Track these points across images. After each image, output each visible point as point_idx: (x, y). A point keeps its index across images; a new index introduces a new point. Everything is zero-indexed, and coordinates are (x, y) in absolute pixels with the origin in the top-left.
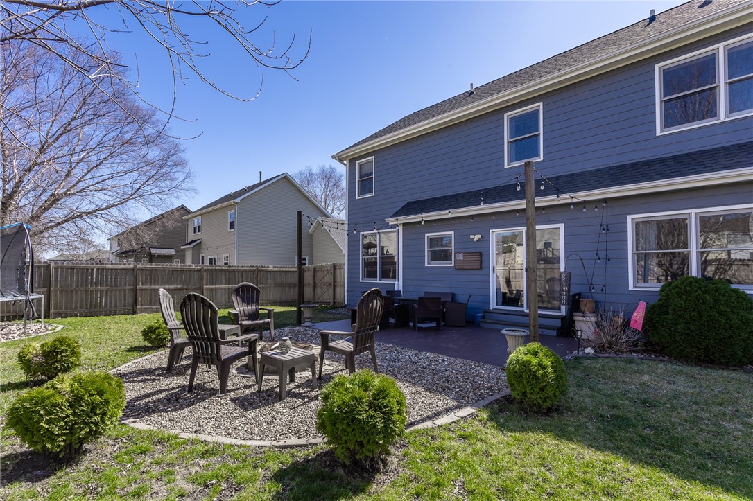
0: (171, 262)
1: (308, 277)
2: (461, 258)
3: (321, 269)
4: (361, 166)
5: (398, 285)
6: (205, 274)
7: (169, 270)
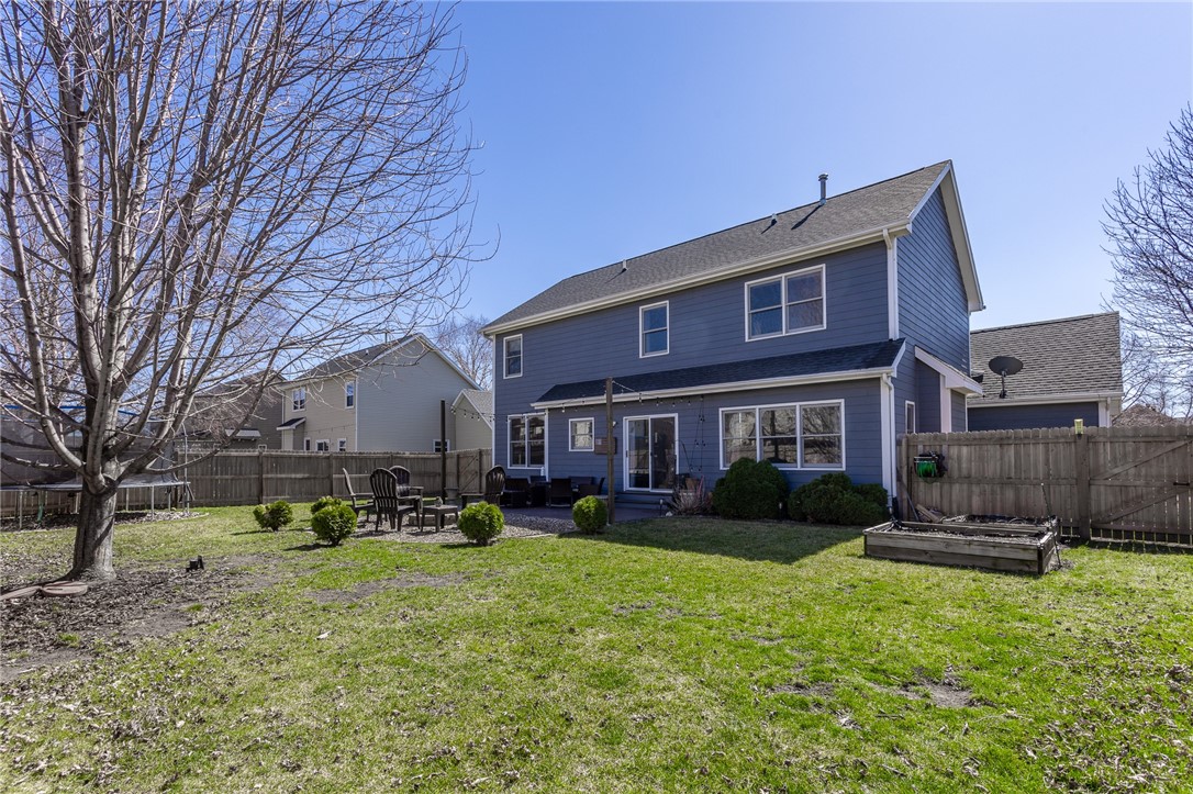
0: (255, 447)
1: (451, 465)
2: (600, 443)
3: (466, 455)
4: (508, 343)
5: (544, 470)
6: (334, 461)
7: (295, 457)
